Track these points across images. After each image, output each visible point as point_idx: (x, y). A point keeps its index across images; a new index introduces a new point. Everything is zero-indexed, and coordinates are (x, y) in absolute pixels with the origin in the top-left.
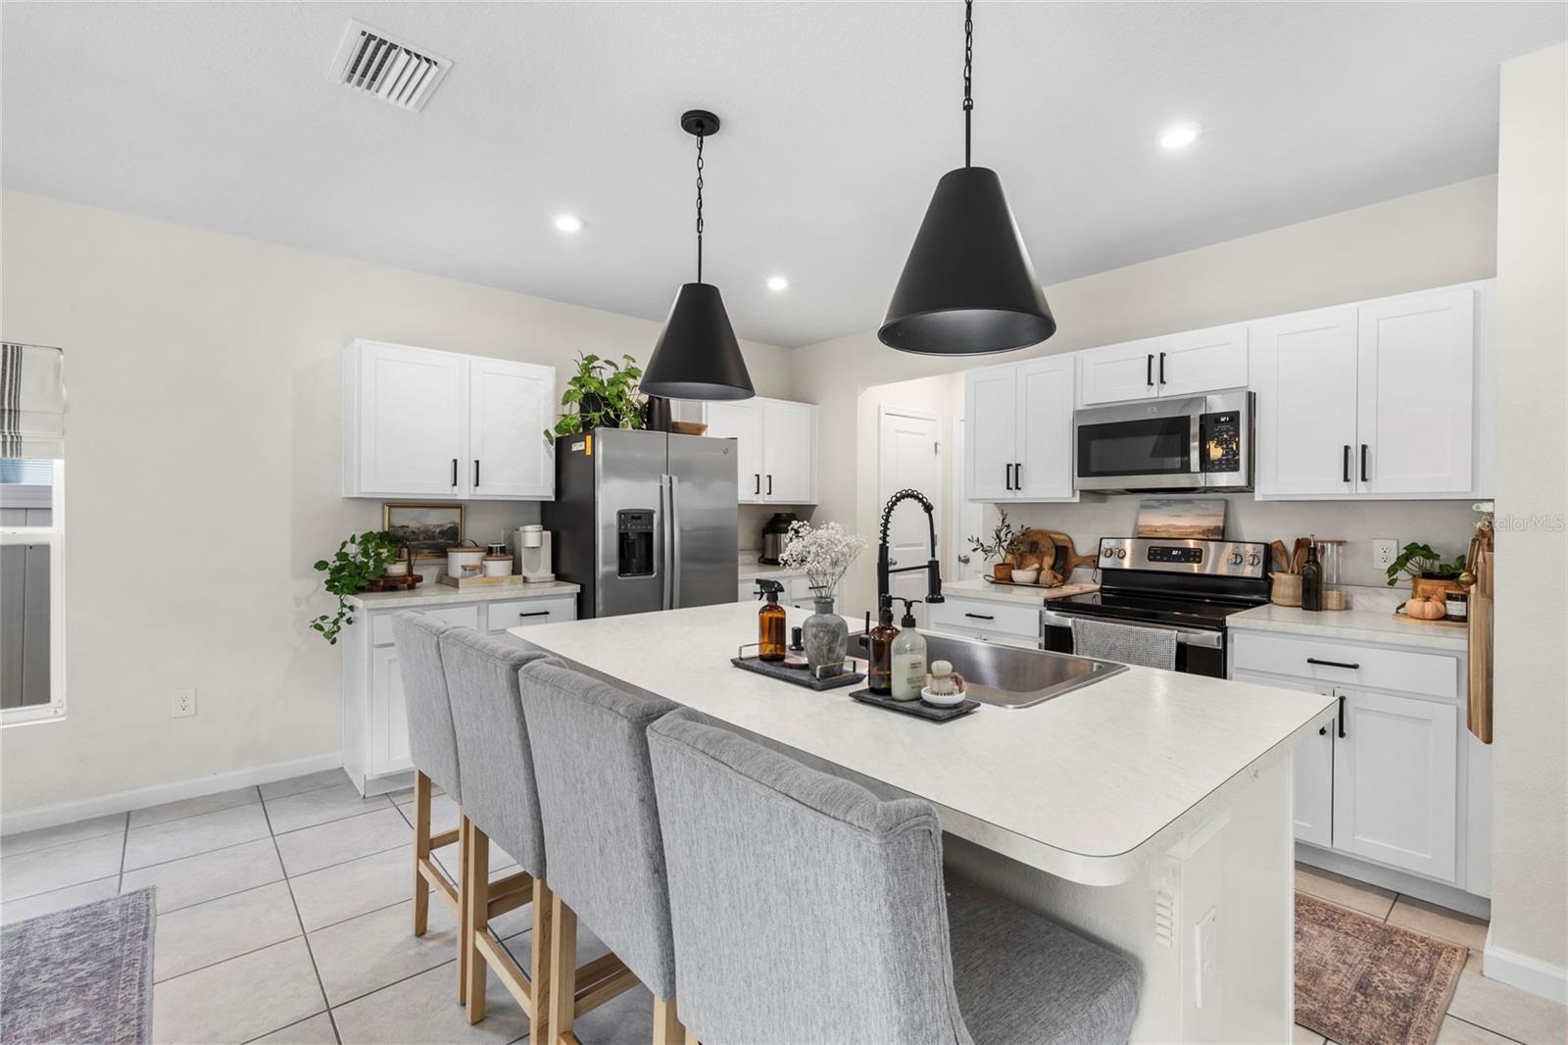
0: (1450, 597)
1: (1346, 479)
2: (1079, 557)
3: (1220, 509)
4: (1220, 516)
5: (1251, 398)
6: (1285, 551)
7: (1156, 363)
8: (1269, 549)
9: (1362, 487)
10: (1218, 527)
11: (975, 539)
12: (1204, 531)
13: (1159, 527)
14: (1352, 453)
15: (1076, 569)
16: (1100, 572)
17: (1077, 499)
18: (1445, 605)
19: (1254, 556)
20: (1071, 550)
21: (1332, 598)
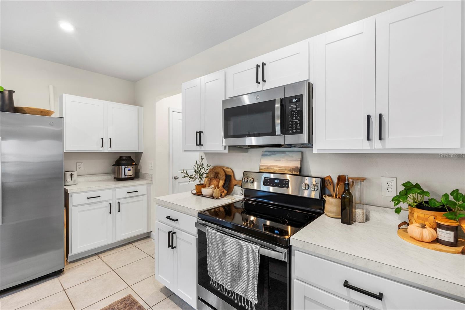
0: (439, 226)
1: (368, 139)
2: (237, 180)
3: (299, 157)
4: (298, 161)
5: (310, 87)
6: (332, 182)
7: (260, 69)
8: (323, 181)
9: (379, 145)
10: (297, 167)
11: (185, 171)
12: (290, 169)
13: (270, 166)
14: (372, 119)
15: (235, 187)
16: (244, 190)
17: (226, 151)
18: (436, 231)
19: (315, 185)
20: (233, 177)
21: (359, 213)
